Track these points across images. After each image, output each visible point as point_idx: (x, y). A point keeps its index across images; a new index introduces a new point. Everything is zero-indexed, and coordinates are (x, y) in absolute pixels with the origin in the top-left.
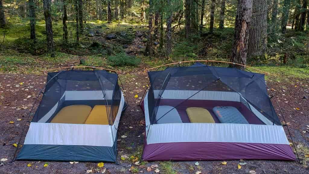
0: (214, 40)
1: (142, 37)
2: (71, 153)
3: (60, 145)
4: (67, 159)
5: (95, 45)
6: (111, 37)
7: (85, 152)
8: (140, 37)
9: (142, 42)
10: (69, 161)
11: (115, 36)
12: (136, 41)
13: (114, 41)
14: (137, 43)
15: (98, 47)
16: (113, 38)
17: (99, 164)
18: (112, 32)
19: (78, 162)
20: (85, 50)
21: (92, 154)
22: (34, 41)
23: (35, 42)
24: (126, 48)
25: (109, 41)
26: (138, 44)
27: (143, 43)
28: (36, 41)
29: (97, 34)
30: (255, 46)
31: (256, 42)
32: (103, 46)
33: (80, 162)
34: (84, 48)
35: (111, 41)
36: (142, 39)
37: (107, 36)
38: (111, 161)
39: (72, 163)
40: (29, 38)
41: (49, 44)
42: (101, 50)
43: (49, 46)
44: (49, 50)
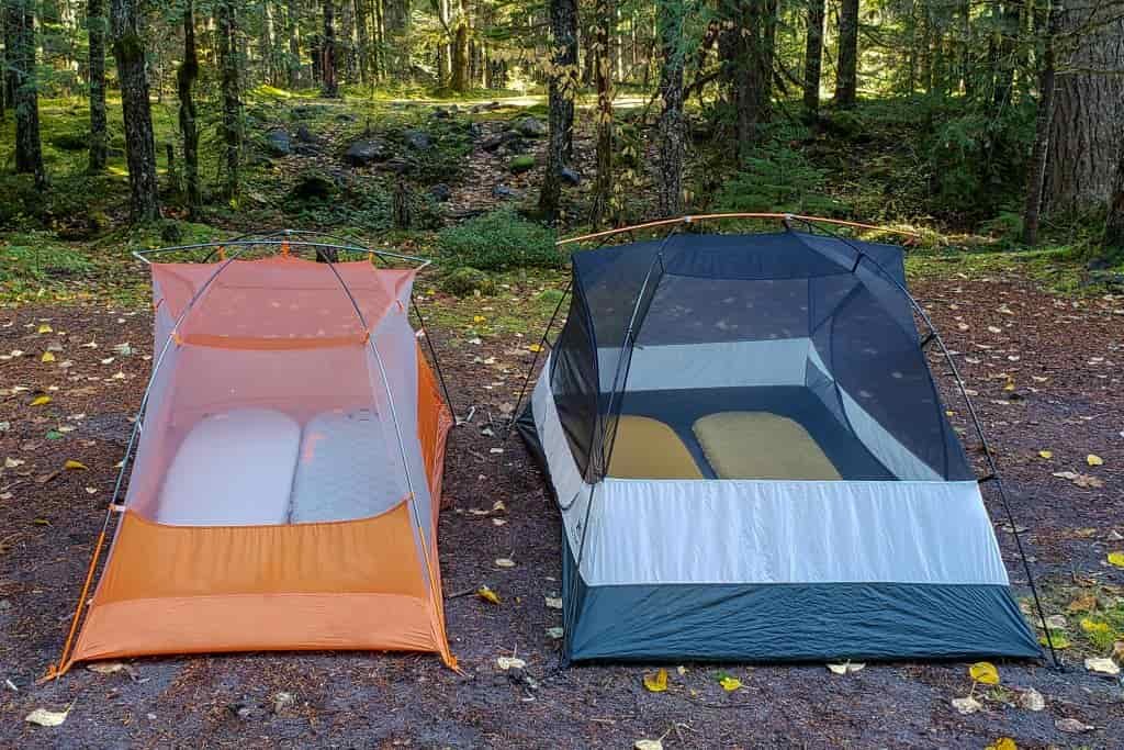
0: (828, 149)
1: (501, 150)
2: (823, 623)
3: (760, 586)
4: (808, 649)
5: (311, 190)
6: (366, 153)
7: (887, 615)
8: (491, 148)
9: (504, 170)
10: (822, 662)
11: (386, 148)
12: (479, 168)
13: (384, 170)
14: (483, 177)
15: (324, 198)
16: (376, 158)
17: (974, 671)
18: (367, 134)
19: (862, 666)
20: (268, 212)
21: (927, 624)
22: (37, 180)
23: (41, 185)
24: (446, 200)
25: (360, 170)
26: (488, 179)
27: (507, 174)
28: (43, 181)
29: (301, 145)
30: (1083, 163)
31: (1087, 140)
32: (348, 194)
33: (871, 662)
34: (263, 206)
35: (370, 173)
36: (500, 157)
37: (349, 152)
38: (1025, 652)
39: (840, 669)
40: (13, 165)
41: (139, 187)
42: (341, 211)
43: (141, 196)
44: (142, 212)
